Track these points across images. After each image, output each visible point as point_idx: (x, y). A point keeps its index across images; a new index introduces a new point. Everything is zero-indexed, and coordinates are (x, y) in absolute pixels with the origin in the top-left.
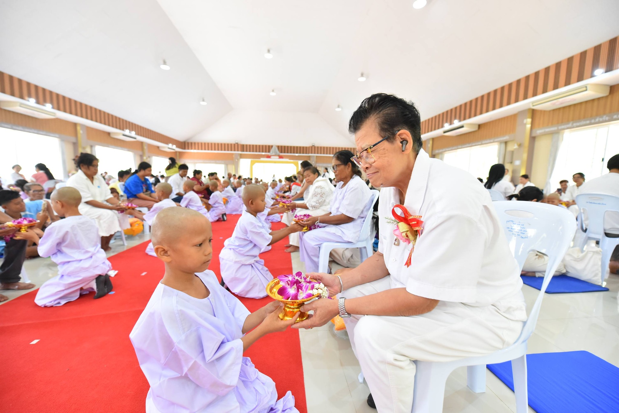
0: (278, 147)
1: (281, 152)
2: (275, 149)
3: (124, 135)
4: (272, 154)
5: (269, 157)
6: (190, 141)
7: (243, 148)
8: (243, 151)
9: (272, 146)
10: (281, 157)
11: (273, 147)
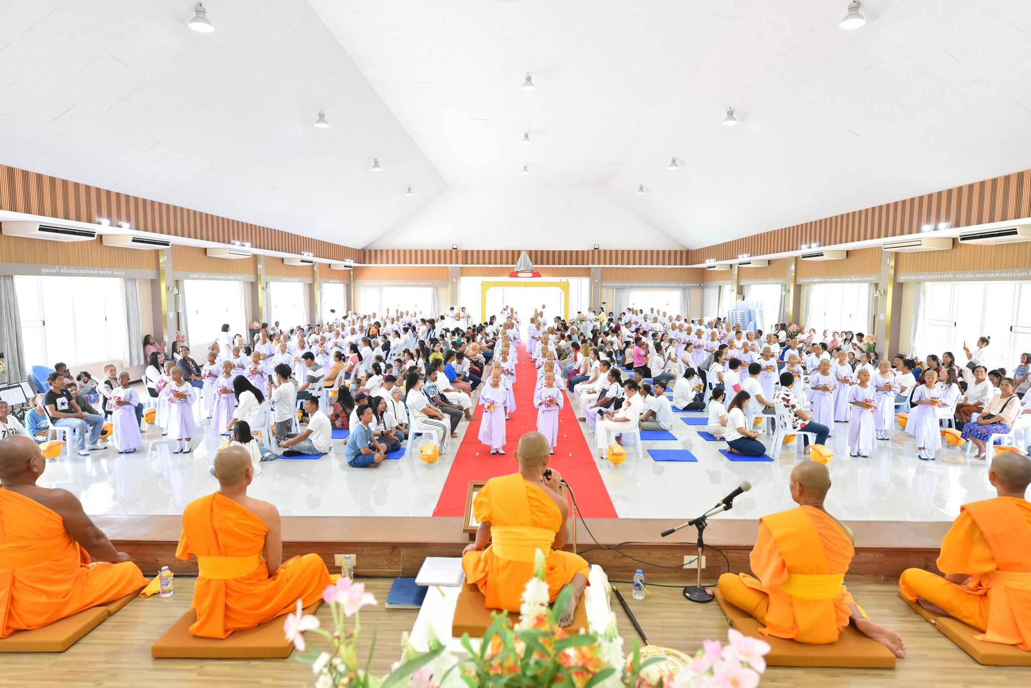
0: (530, 253)
1: (536, 263)
2: (525, 258)
3: (302, 261)
4: (520, 269)
5: (514, 274)
6: (373, 248)
7: (468, 256)
8: (466, 263)
9: (519, 252)
10: (536, 274)
11: (522, 255)
